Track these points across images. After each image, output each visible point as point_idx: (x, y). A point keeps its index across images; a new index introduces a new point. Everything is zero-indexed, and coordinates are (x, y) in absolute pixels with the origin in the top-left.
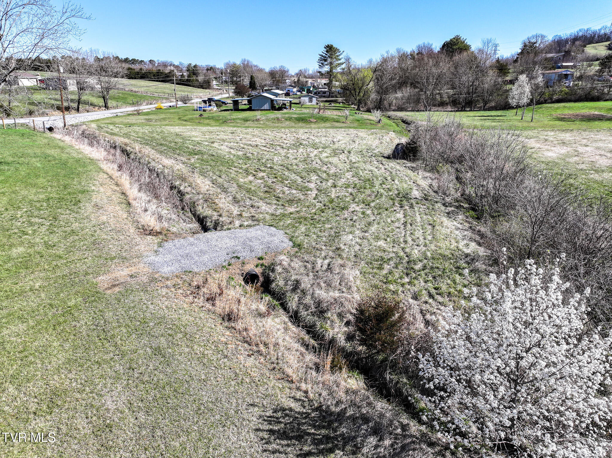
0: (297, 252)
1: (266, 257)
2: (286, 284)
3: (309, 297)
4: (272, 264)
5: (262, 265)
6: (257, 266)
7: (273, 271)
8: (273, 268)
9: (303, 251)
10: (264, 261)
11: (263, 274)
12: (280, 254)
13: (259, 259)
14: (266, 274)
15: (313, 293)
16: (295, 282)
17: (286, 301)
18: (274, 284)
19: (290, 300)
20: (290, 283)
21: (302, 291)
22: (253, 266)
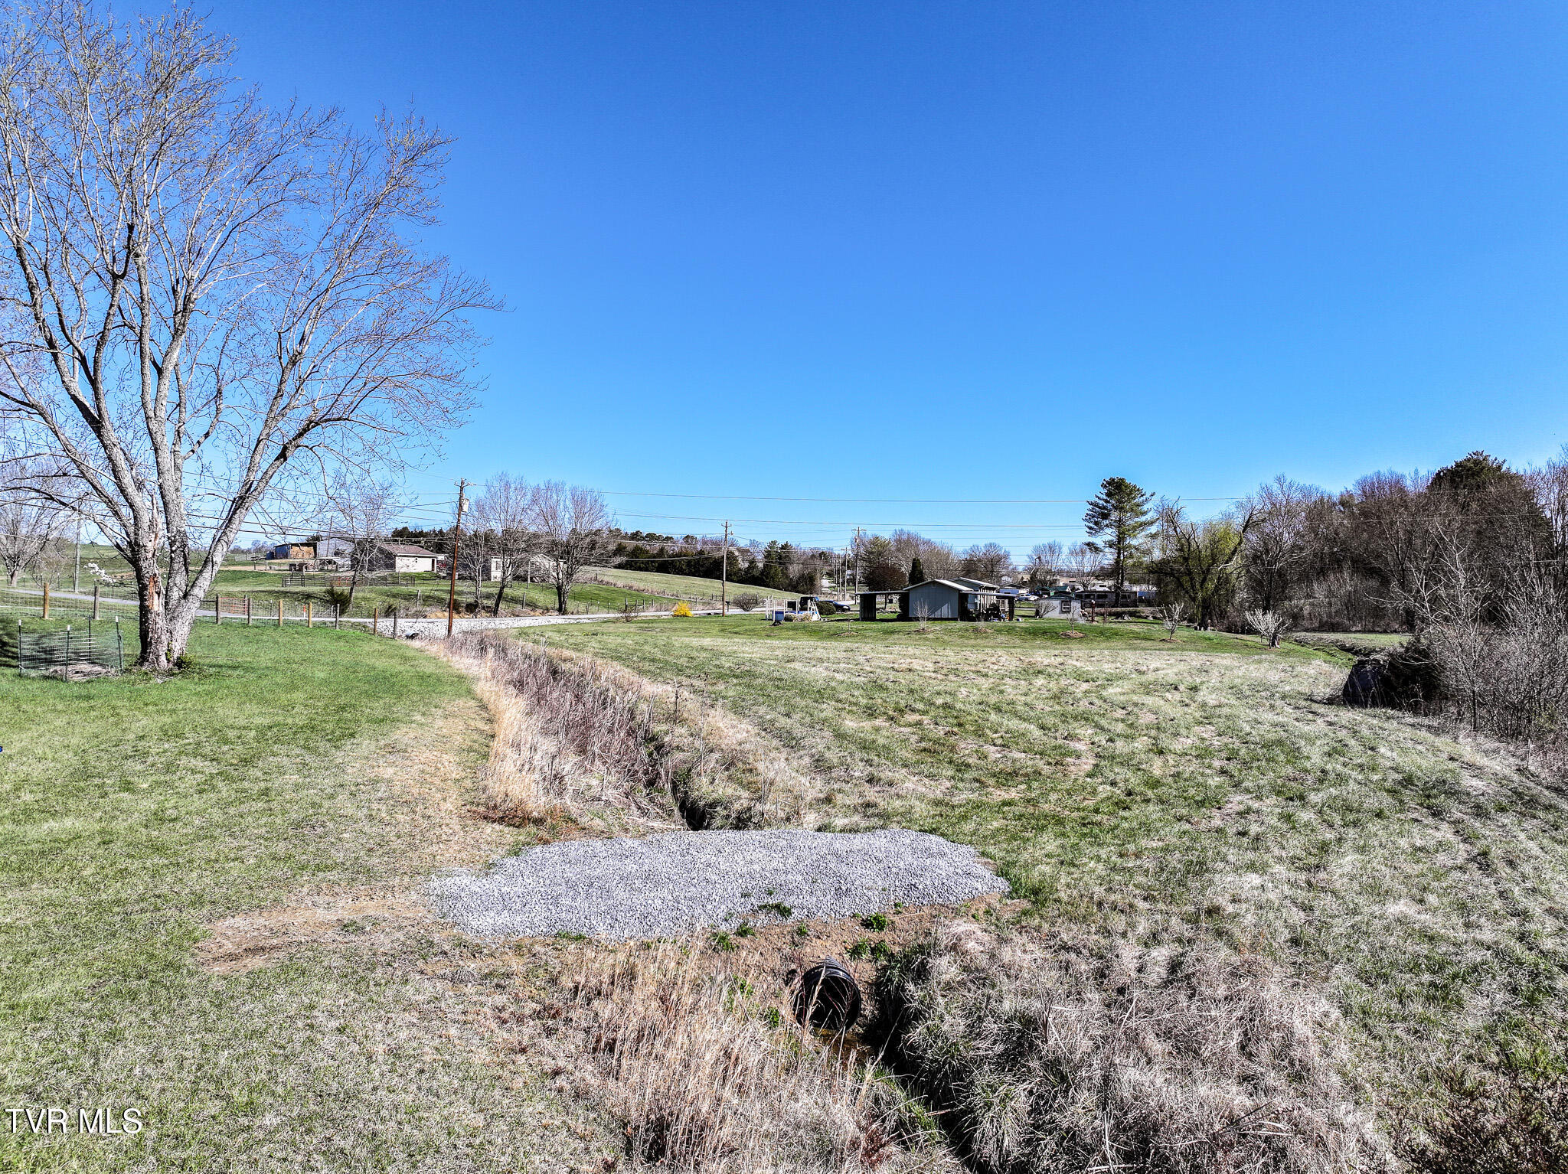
0: (1025, 913)
1: (896, 918)
2: (974, 1032)
3: (1086, 1098)
4: (921, 949)
5: (877, 950)
6: (856, 952)
7: (922, 974)
8: (923, 964)
9: (1051, 910)
10: (887, 936)
11: (878, 986)
12: (957, 912)
13: (867, 924)
14: (892, 988)
15: (1106, 1079)
16: (1016, 1025)
17: (970, 1110)
18: (921, 1029)
19: (988, 1106)
20: (991, 1026)
21: (1053, 1066)
22: (840, 948)
